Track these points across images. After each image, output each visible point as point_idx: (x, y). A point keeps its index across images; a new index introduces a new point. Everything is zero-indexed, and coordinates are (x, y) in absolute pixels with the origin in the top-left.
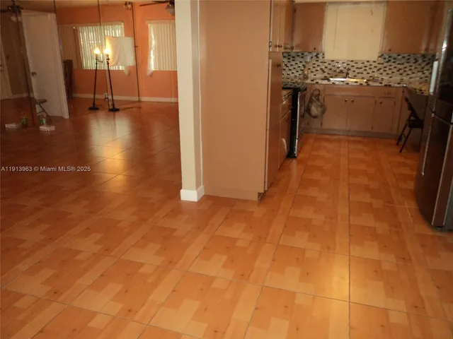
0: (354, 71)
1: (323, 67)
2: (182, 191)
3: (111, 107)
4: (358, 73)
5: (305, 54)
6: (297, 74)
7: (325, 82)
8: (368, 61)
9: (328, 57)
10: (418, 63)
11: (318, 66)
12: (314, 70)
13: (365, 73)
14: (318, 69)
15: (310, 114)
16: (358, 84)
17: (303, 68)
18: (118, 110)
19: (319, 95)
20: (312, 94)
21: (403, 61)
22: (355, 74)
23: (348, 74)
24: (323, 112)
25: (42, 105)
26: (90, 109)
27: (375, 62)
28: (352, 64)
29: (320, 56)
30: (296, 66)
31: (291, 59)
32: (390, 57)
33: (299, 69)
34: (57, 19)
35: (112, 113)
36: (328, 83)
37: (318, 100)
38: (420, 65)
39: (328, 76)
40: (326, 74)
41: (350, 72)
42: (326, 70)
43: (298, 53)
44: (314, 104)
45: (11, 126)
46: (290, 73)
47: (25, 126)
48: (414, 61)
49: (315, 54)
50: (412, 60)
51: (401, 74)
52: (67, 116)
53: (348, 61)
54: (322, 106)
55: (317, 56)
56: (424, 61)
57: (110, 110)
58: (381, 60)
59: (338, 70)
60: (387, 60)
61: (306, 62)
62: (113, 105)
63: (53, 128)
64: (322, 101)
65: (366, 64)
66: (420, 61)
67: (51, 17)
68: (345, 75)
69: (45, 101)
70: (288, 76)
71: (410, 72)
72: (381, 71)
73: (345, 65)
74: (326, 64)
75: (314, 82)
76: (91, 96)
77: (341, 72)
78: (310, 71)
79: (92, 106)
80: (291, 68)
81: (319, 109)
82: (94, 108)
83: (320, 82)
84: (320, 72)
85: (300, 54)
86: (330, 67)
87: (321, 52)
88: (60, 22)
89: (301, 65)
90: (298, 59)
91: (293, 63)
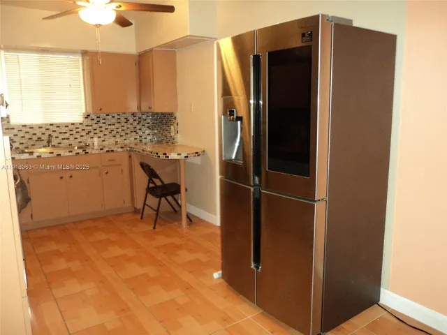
0: (57, 137)
1: (12, 135)
4: (63, 139)
10: (129, 122)
13: (72, 138)
16: (55, 154)
21: (114, 121)
22: (58, 141)
23: (49, 142)
27: (80, 124)
28: (52, 128)
32: (98, 117)
38: (132, 124)
41: (53, 139)
42: (16, 139)
48: (125, 120)
50: (123, 120)
51: (114, 136)
53: (47, 125)
56: (135, 120)
58: (88, 122)
59: (35, 138)
60: (95, 121)
66: (131, 120)
68: (45, 143)
71: (123, 134)
72: (91, 134)
73: (43, 130)
74: (15, 131)
77: (39, 139)
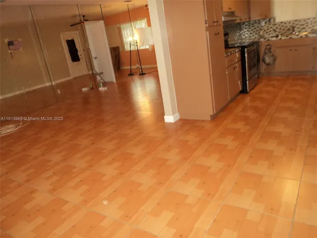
1: (275, 28)
2: (165, 117)
3: (141, 73)
4: (302, 28)
5: (261, 21)
6: (256, 36)
9: (278, 20)
12: (268, 31)
14: (271, 29)
15: (265, 63)
18: (145, 74)
19: (270, 48)
20: (266, 49)
22: (299, 30)
24: (275, 60)
25: (101, 75)
26: (129, 75)
28: (296, 23)
29: (272, 21)
31: (251, 26)
33: (257, 32)
34: (105, 23)
35: (141, 76)
36: (276, 39)
37: (270, 52)
41: (296, 29)
43: (256, 20)
44: (267, 55)
45: (84, 89)
47: (92, 89)
49: (267, 20)
52: (114, 81)
54: (273, 56)
55: (269, 21)
57: (140, 74)
61: (262, 26)
62: (142, 71)
63: (106, 88)
64: (273, 53)
65: (308, 21)
67: (101, 23)
68: (291, 31)
69: (102, 73)
73: (291, 24)
75: (267, 40)
76: (129, 67)
77: (288, 29)
78: (265, 32)
79: (130, 73)
80: (252, 32)
81: (271, 58)
82: (131, 74)
83: (270, 39)
84: (273, 32)
85: (257, 22)
87: (273, 18)
88: (106, 25)
89: (258, 29)
90: (256, 25)
91: (253, 28)
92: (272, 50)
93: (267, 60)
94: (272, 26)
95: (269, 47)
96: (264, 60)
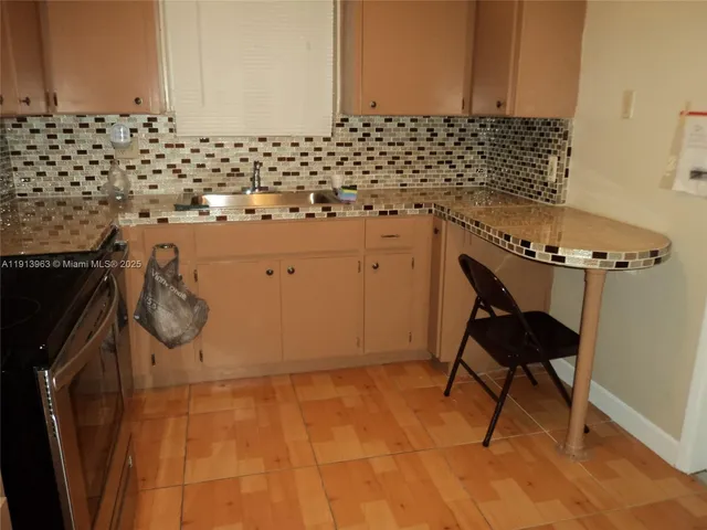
0: (273, 169)
1: (177, 161)
4: (285, 174)
5: (110, 118)
6: (90, 187)
7: (191, 216)
8: (309, 139)
10: (437, 140)
11: (160, 156)
12: (146, 170)
13: (305, 172)
14: (161, 165)
15: (154, 333)
17: (107, 167)
20: (152, 264)
21: (402, 134)
22: (275, 177)
27: (326, 139)
28: (263, 147)
29: (161, 124)
30: (83, 161)
31: (62, 137)
32: (366, 125)
33: (95, 171)
36: (204, 219)
37: (176, 280)
38: (442, 144)
39: (197, 188)
40: (188, 183)
42: (186, 169)
43: (81, 116)
44: (162, 298)
46: (64, 182)
48: (428, 135)
49: (144, 119)
50: (423, 133)
51: (400, 172)
53: (251, 139)
54: (192, 300)
55: (149, 126)
56: (451, 135)
58: (343, 134)
59: (226, 169)
60: (359, 134)
61: (115, 146)
64: (187, 282)
65: (305, 146)
66: (442, 135)
68: (246, 181)
70: (60, 195)
71: (420, 166)
72: (348, 165)
73: (244, 151)
74: (186, 152)
75: (153, 220)
77: (235, 172)
78: (132, 176)
80: (67, 167)
81: (184, 312)
83: (175, 217)
84: (168, 176)
85: (90, 120)
86: (197, 159)
87: (163, 112)
89: (98, 156)
90: (86, 138)
91: (70, 150)
92: (184, 270)
93: (166, 319)
94: (163, 151)
95: (170, 255)
96: (148, 321)
